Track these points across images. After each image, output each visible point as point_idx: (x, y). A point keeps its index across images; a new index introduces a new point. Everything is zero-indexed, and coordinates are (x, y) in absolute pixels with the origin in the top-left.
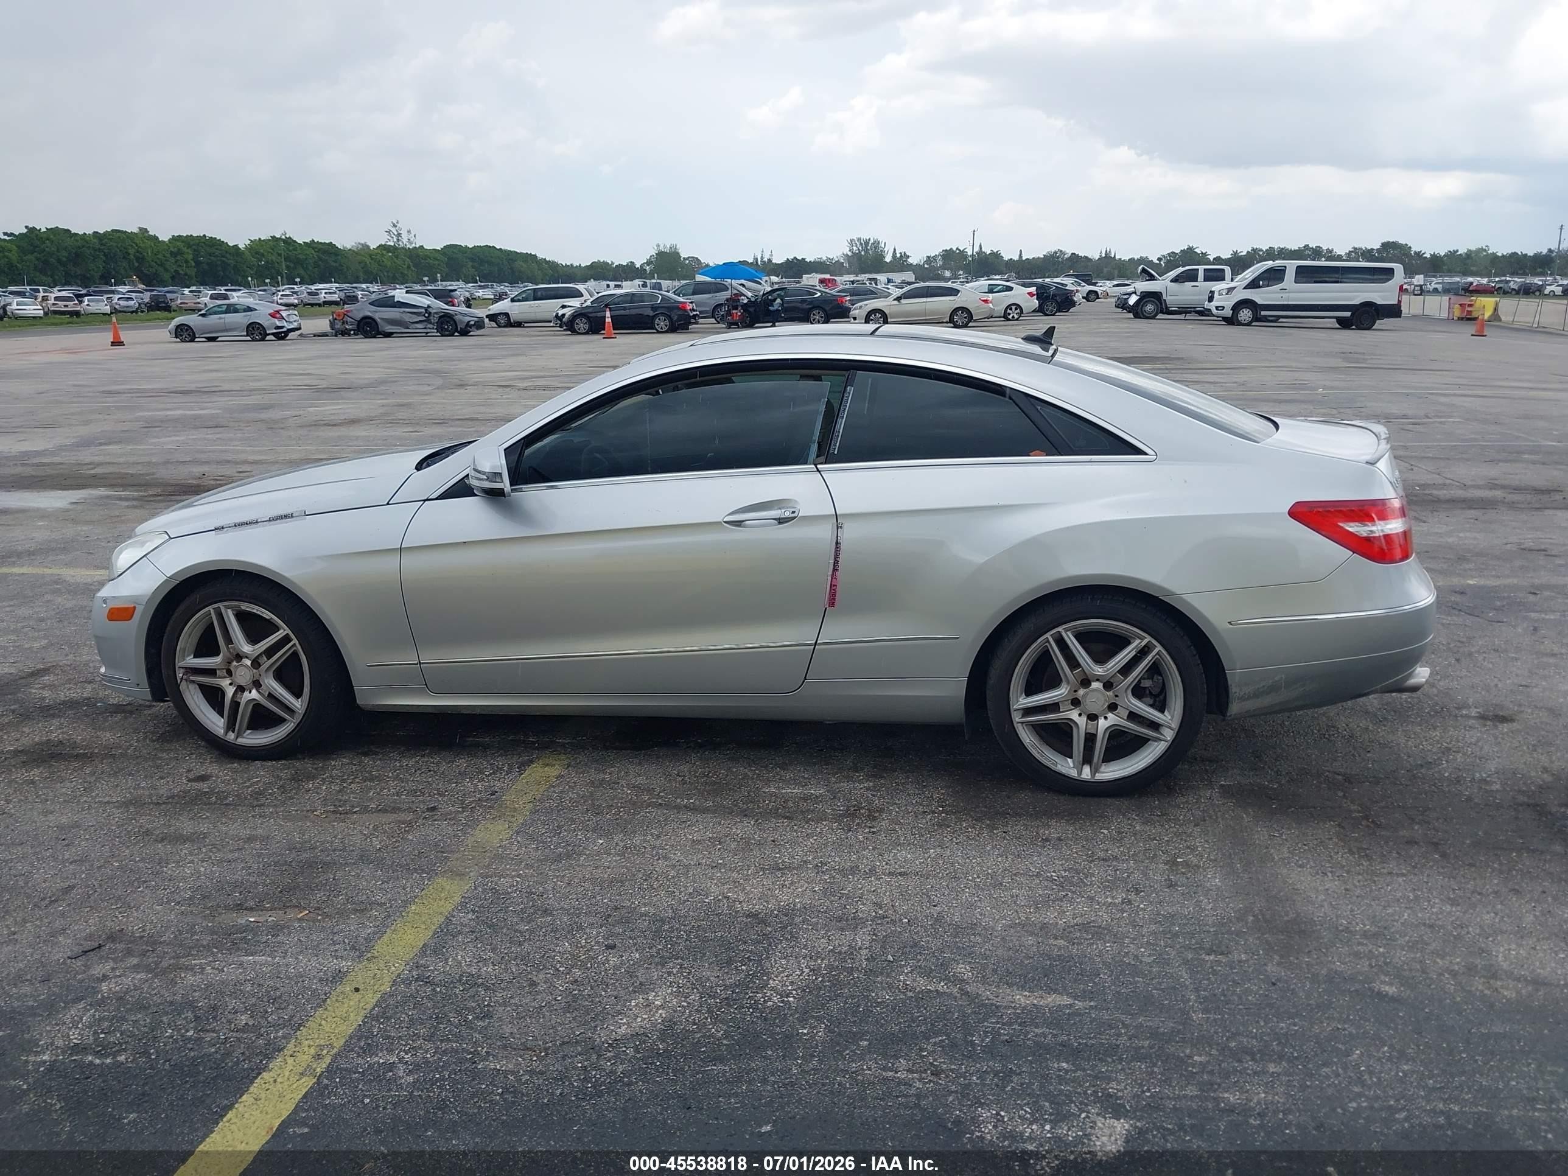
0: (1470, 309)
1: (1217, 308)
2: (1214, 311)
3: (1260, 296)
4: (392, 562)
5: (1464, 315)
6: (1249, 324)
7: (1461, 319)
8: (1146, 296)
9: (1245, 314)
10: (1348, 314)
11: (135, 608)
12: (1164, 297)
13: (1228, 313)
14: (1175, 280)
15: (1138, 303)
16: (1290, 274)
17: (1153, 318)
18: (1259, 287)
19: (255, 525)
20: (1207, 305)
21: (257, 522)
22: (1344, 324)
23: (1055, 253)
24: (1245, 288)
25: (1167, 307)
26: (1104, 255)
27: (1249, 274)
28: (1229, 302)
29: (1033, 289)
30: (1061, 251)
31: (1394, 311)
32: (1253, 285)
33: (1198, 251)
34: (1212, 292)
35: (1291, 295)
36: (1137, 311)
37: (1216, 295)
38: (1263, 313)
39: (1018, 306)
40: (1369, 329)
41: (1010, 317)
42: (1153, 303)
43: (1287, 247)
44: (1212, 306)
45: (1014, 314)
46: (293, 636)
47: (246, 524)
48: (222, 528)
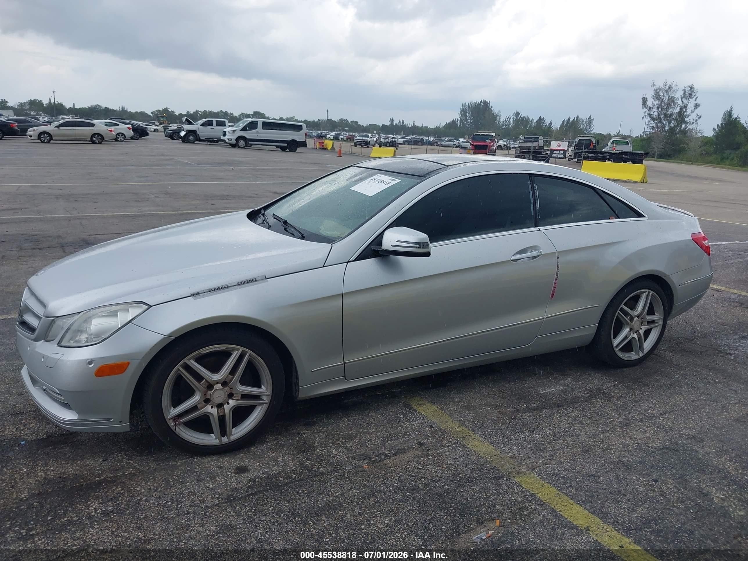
0: (322, 144)
1: (228, 139)
2: (227, 141)
3: (248, 135)
4: (338, 303)
5: (321, 147)
6: (243, 148)
7: (320, 148)
8: (189, 132)
9: (242, 143)
10: (286, 145)
11: (128, 363)
12: (198, 133)
13: (234, 142)
14: (202, 125)
15: (185, 135)
16: (260, 125)
17: (193, 143)
18: (247, 130)
19: (226, 290)
20: (222, 138)
21: (228, 287)
22: (283, 149)
23: (96, 106)
24: (241, 130)
25: (199, 138)
26: (121, 109)
27: (242, 125)
28: (234, 137)
29: (130, 126)
30: (99, 105)
31: (303, 144)
32: (244, 129)
33: (170, 110)
34: (225, 132)
35: (262, 135)
36: (185, 140)
37: (227, 133)
38: (250, 142)
39: (123, 134)
40: (295, 151)
41: (119, 139)
42: (192, 136)
43: (213, 111)
44: (226, 138)
45: (120, 138)
47: (219, 289)
48: (198, 294)
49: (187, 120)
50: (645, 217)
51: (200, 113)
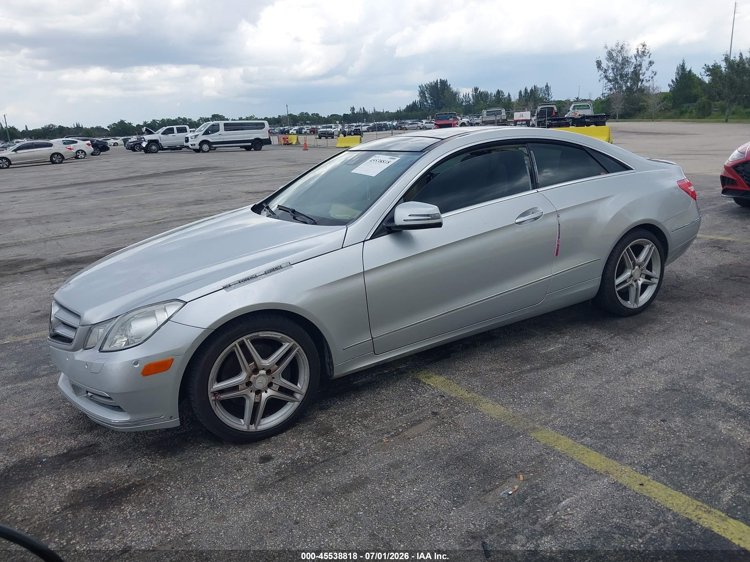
0: (287, 140)
1: (191, 145)
2: (190, 146)
3: (212, 138)
4: (360, 281)
5: (286, 143)
6: (208, 152)
7: (285, 144)
8: (151, 142)
9: (205, 147)
10: (250, 144)
11: (173, 360)
12: (160, 142)
13: (197, 147)
14: (163, 133)
15: (147, 145)
16: (222, 127)
17: (156, 152)
18: (209, 134)
19: (255, 279)
20: (185, 144)
21: (256, 276)
22: (248, 149)
23: (49, 126)
24: (203, 135)
25: (162, 147)
26: (76, 126)
27: (203, 128)
28: (197, 142)
29: (89, 142)
30: (52, 125)
31: (268, 142)
32: (206, 133)
33: (126, 122)
34: (187, 138)
35: (224, 137)
36: (147, 150)
37: (190, 139)
38: (213, 146)
39: (83, 151)
40: (260, 150)
41: (79, 157)
42: (155, 145)
43: (170, 118)
44: (189, 144)
45: (81, 155)
46: (298, 345)
47: (248, 279)
48: (230, 286)
49: (146, 130)
50: (633, 169)
51: (158, 122)
